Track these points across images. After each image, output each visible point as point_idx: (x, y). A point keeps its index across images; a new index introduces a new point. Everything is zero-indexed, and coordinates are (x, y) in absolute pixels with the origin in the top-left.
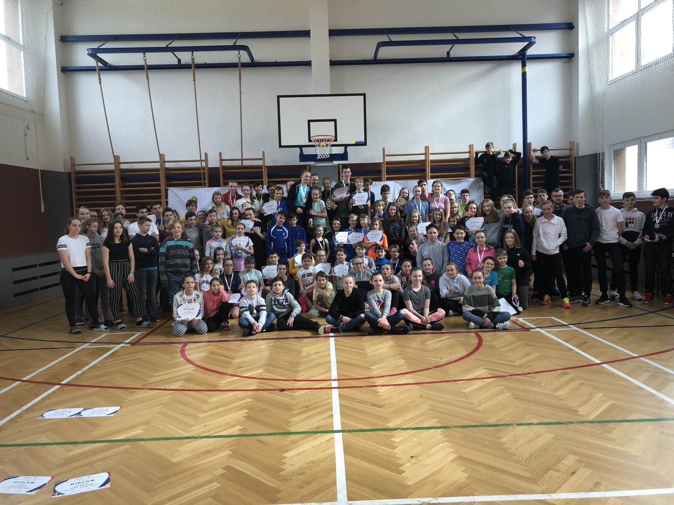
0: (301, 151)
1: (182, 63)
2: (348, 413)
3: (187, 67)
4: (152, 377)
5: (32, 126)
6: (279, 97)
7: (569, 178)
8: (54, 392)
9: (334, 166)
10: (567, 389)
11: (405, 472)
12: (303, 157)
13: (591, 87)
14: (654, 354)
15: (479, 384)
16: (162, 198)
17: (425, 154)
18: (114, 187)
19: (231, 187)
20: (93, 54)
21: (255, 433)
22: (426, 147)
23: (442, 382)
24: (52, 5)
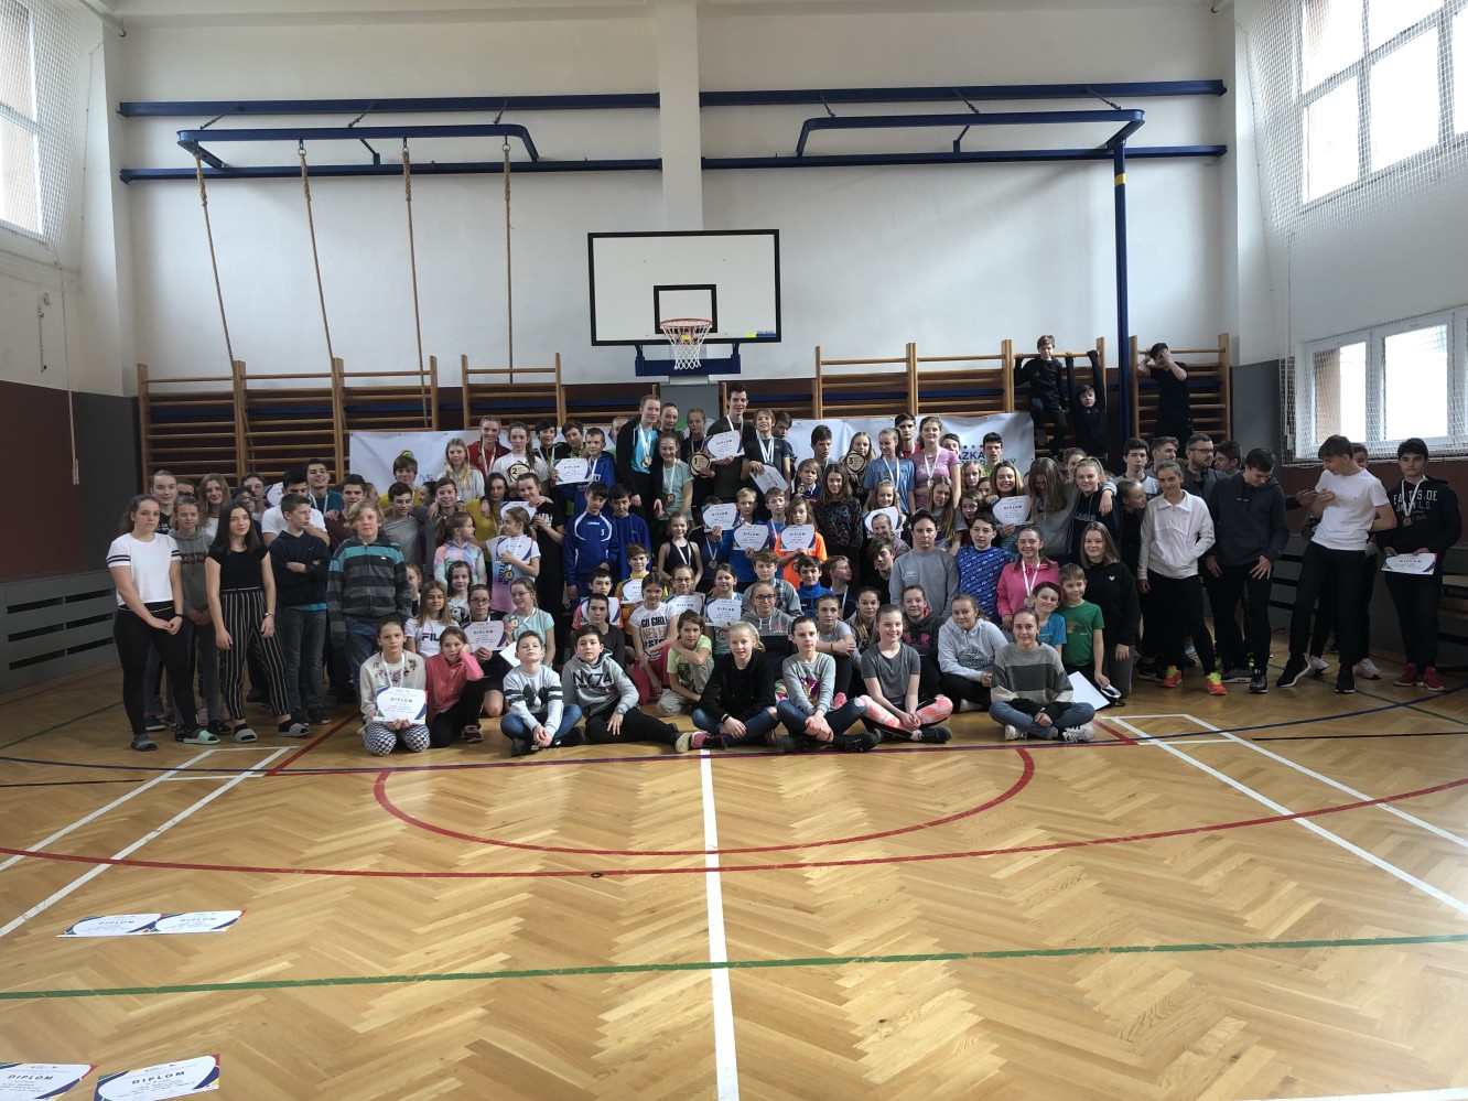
0: (640, 353)
1: (383, 161)
2: (740, 924)
3: (393, 170)
4: (313, 844)
5: (55, 298)
6: (591, 236)
7: (1219, 413)
8: (96, 879)
9: (710, 385)
10: (1220, 872)
11: (867, 1054)
12: (643, 366)
13: (1263, 219)
14: (1407, 796)
15: (1026, 861)
16: (336, 454)
17: (907, 360)
18: (232, 429)
19: (487, 429)
20: (191, 142)
21: (538, 968)
22: (909, 346)
23: (947, 856)
24: (101, 37)
